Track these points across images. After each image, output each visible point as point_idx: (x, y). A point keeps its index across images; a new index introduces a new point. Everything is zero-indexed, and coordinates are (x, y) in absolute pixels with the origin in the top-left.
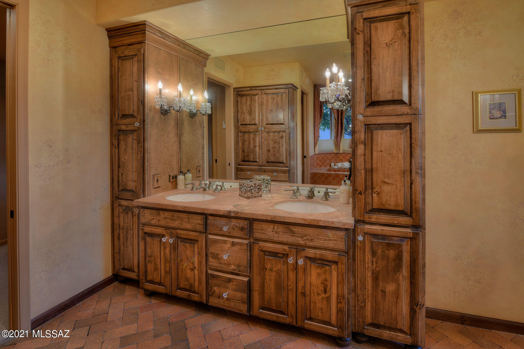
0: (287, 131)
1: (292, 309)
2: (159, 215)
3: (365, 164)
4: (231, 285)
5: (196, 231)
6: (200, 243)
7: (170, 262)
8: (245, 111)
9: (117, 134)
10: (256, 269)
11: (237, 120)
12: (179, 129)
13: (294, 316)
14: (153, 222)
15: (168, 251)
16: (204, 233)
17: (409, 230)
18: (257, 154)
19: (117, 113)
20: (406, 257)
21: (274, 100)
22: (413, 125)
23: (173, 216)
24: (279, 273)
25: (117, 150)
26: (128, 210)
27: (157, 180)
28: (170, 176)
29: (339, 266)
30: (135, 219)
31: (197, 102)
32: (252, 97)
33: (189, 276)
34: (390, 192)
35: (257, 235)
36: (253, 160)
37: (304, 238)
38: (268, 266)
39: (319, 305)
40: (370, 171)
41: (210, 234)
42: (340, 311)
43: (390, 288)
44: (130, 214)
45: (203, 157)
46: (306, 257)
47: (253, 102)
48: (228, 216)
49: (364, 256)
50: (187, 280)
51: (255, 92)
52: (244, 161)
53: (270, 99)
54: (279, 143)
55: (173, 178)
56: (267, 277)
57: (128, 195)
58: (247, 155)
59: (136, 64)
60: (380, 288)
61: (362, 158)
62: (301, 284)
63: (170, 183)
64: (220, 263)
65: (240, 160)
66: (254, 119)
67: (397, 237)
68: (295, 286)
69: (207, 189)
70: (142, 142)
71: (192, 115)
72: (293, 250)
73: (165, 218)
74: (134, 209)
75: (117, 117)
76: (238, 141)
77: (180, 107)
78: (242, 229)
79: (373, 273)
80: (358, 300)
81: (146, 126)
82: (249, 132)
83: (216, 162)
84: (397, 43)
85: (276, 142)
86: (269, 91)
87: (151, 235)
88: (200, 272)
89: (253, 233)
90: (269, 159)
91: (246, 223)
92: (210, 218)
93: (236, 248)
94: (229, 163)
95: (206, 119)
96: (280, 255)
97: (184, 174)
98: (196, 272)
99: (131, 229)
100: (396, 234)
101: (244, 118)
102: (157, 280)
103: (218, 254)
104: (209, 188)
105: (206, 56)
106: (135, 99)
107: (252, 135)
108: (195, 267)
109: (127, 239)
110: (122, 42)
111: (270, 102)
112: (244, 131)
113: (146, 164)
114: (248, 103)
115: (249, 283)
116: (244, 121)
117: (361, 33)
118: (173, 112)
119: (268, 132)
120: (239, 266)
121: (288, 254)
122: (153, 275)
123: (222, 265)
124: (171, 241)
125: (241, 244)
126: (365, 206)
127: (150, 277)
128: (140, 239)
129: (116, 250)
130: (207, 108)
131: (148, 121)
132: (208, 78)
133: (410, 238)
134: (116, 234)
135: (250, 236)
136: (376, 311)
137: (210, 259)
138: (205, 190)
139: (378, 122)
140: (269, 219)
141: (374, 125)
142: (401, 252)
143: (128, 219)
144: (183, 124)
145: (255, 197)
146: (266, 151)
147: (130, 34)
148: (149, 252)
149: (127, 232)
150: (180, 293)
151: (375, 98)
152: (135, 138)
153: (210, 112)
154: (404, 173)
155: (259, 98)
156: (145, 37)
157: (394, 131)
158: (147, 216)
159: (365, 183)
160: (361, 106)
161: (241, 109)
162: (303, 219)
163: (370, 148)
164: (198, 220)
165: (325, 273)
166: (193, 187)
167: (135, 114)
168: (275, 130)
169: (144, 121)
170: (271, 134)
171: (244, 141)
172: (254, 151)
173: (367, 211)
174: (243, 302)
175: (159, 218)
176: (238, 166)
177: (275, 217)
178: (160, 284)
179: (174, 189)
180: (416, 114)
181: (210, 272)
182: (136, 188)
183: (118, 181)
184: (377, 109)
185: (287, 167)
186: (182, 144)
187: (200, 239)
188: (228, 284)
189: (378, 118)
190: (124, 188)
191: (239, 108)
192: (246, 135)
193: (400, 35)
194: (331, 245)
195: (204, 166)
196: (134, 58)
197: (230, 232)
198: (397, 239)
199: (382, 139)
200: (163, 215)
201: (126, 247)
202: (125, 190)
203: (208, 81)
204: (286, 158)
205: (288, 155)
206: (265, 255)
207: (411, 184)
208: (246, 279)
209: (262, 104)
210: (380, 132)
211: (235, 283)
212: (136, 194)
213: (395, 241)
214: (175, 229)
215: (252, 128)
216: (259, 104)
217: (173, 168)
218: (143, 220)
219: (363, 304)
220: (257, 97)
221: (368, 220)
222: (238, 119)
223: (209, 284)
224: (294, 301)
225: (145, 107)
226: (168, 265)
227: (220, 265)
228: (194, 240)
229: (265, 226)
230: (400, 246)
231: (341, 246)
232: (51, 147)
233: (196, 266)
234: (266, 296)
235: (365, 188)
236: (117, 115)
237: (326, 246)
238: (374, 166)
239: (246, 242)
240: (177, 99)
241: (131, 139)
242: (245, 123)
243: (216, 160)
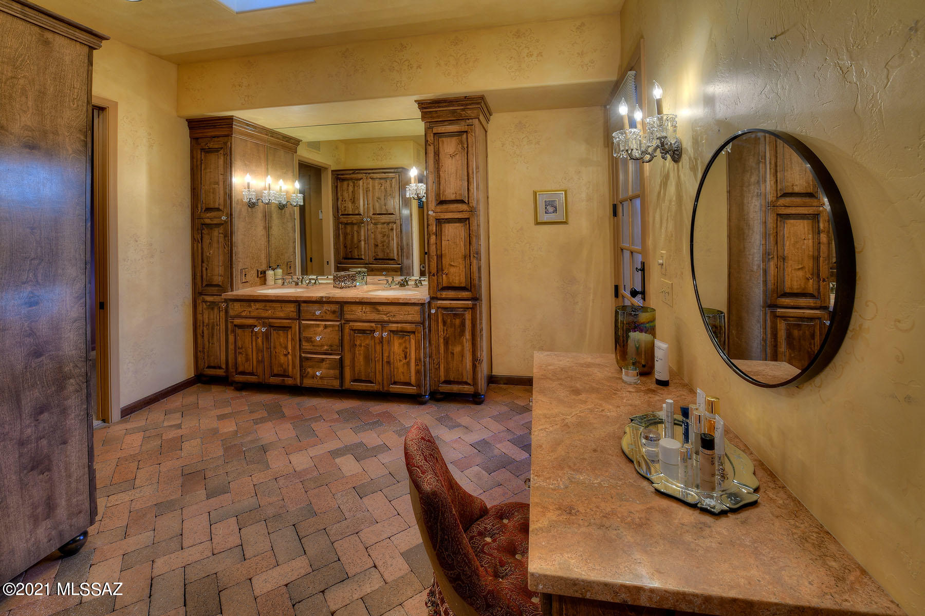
0: (398, 222)
1: (379, 378)
2: (250, 306)
3: (437, 252)
4: (324, 365)
5: (290, 319)
6: (293, 329)
7: (262, 351)
8: (346, 198)
9: (200, 228)
10: (346, 347)
11: (336, 209)
12: (267, 222)
13: (381, 384)
14: (244, 314)
15: (260, 340)
16: (297, 319)
17: (470, 302)
18: (363, 250)
19: (199, 206)
20: (468, 324)
21: (381, 187)
22: (471, 219)
23: (265, 306)
24: (367, 347)
25: (200, 245)
26: (212, 306)
27: (245, 275)
28: (258, 271)
29: (416, 335)
30: (223, 314)
31: (287, 192)
32: (356, 182)
33: (282, 361)
34: (455, 273)
35: (348, 316)
36: (357, 257)
37: (388, 315)
38: (358, 343)
39: (401, 370)
40: (440, 257)
41: (303, 320)
42: (418, 372)
43: (457, 349)
44: (216, 310)
45: (295, 252)
46: (390, 331)
47: (356, 188)
48: (320, 302)
49: (438, 326)
50: (281, 365)
51: (359, 176)
52: (345, 258)
53: (376, 184)
54: (388, 237)
55: (261, 274)
56: (357, 352)
57: (214, 290)
58: (350, 252)
59: (222, 158)
60: (450, 351)
61: (434, 246)
62: (386, 354)
63: (258, 279)
64: (313, 346)
65: (341, 258)
66: (358, 208)
67: (462, 308)
68: (381, 357)
69: (300, 284)
70: (229, 236)
71: (281, 207)
72: (379, 326)
73: (257, 309)
74: (220, 304)
75: (200, 211)
76: (339, 234)
77: (270, 200)
78: (334, 312)
79: (444, 340)
80: (434, 363)
81: (233, 219)
82: (352, 224)
83: (311, 261)
84: (458, 156)
85: (385, 235)
86: (375, 176)
87: (241, 327)
88: (294, 356)
89: (344, 316)
90: (378, 255)
91: (338, 307)
92: (303, 305)
93: (328, 330)
94: (328, 262)
95: (297, 210)
96: (368, 332)
97: (274, 270)
98: (290, 357)
99: (217, 325)
100: (460, 306)
101: (345, 207)
102: (250, 370)
103: (311, 338)
104: (302, 282)
105: (297, 142)
106: (222, 192)
107: (356, 228)
108: (289, 353)
109: (213, 335)
110: (205, 134)
111: (377, 188)
112: (346, 222)
113: (234, 258)
114: (351, 189)
115: (341, 361)
116: (345, 210)
117: (432, 146)
118: (260, 204)
119: (375, 224)
120: (331, 346)
121: (374, 330)
122: (244, 366)
123: (315, 348)
124: (264, 330)
125: (333, 326)
126: (438, 285)
127: (241, 369)
128: (229, 332)
129: (200, 349)
130: (299, 199)
131: (235, 214)
132: (299, 161)
133: (471, 308)
134: (199, 331)
135: (341, 319)
136: (447, 371)
137: (304, 343)
138: (297, 284)
139: (446, 217)
140: (357, 301)
141: (443, 219)
142: (464, 319)
143: (214, 315)
144: (271, 217)
145: (349, 287)
146: (373, 245)
147: (215, 127)
148: (239, 344)
149: (213, 328)
150: (274, 380)
151: (442, 198)
152: (222, 232)
153: (302, 204)
154: (465, 258)
155: (363, 183)
156: (232, 131)
157: (457, 224)
158: (236, 308)
159: (437, 266)
160: (432, 205)
161: (342, 195)
162: (386, 298)
163: (440, 238)
164: (291, 308)
165: (405, 342)
166: (284, 282)
167: (221, 208)
168: (383, 221)
169: (231, 215)
170: (379, 226)
171: (345, 235)
172: (358, 246)
173: (440, 288)
174: (336, 378)
175: (250, 310)
176: (339, 265)
177: (363, 298)
178: (252, 374)
179: (262, 285)
180: (473, 211)
181: (303, 355)
182: (222, 283)
183: (202, 277)
184: (445, 207)
185: (399, 264)
186: (270, 237)
187: (293, 326)
188: (321, 364)
189: (445, 214)
190: (208, 283)
191: (339, 194)
192: (349, 228)
193: (460, 149)
194: (409, 318)
195: (296, 262)
196: (220, 150)
197: (322, 316)
198: (462, 309)
199: (448, 230)
200: (254, 306)
201: (212, 344)
202: (210, 285)
203: (299, 163)
204: (398, 254)
205: (400, 250)
206: (355, 333)
207: (470, 265)
208: (338, 357)
209: (367, 191)
210: (447, 225)
211: (328, 362)
212: (222, 288)
213: (460, 312)
214: (268, 318)
215: (354, 219)
216: (363, 190)
217: (261, 263)
218: (231, 313)
219: (438, 366)
220: (361, 182)
221: (439, 296)
222: (338, 207)
223: (302, 366)
224: (381, 370)
225: (232, 201)
226: (260, 355)
227: (313, 347)
228: (288, 327)
229: (354, 308)
230: (463, 315)
231: (418, 318)
232: (137, 241)
233: (290, 351)
234: (357, 369)
235: (437, 271)
236: (200, 209)
237: (405, 319)
238: (443, 252)
239: (338, 323)
240: (266, 192)
241: (216, 233)
242: (346, 213)
243: (311, 259)
